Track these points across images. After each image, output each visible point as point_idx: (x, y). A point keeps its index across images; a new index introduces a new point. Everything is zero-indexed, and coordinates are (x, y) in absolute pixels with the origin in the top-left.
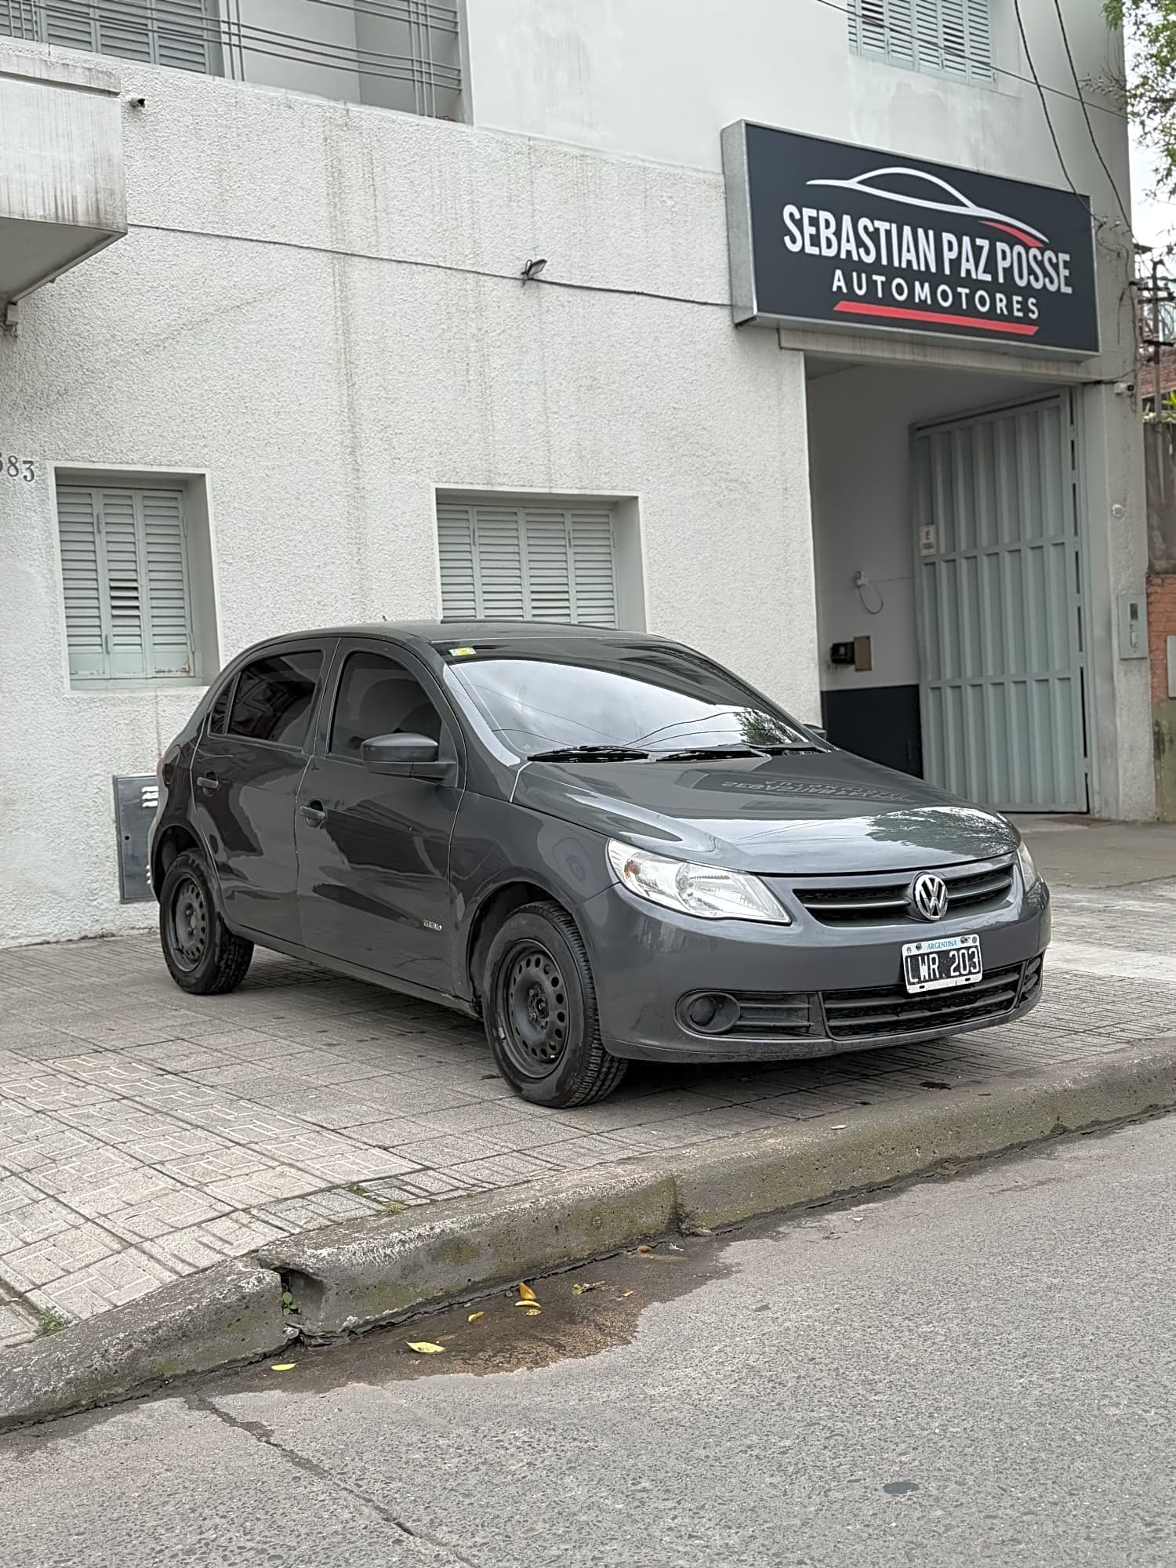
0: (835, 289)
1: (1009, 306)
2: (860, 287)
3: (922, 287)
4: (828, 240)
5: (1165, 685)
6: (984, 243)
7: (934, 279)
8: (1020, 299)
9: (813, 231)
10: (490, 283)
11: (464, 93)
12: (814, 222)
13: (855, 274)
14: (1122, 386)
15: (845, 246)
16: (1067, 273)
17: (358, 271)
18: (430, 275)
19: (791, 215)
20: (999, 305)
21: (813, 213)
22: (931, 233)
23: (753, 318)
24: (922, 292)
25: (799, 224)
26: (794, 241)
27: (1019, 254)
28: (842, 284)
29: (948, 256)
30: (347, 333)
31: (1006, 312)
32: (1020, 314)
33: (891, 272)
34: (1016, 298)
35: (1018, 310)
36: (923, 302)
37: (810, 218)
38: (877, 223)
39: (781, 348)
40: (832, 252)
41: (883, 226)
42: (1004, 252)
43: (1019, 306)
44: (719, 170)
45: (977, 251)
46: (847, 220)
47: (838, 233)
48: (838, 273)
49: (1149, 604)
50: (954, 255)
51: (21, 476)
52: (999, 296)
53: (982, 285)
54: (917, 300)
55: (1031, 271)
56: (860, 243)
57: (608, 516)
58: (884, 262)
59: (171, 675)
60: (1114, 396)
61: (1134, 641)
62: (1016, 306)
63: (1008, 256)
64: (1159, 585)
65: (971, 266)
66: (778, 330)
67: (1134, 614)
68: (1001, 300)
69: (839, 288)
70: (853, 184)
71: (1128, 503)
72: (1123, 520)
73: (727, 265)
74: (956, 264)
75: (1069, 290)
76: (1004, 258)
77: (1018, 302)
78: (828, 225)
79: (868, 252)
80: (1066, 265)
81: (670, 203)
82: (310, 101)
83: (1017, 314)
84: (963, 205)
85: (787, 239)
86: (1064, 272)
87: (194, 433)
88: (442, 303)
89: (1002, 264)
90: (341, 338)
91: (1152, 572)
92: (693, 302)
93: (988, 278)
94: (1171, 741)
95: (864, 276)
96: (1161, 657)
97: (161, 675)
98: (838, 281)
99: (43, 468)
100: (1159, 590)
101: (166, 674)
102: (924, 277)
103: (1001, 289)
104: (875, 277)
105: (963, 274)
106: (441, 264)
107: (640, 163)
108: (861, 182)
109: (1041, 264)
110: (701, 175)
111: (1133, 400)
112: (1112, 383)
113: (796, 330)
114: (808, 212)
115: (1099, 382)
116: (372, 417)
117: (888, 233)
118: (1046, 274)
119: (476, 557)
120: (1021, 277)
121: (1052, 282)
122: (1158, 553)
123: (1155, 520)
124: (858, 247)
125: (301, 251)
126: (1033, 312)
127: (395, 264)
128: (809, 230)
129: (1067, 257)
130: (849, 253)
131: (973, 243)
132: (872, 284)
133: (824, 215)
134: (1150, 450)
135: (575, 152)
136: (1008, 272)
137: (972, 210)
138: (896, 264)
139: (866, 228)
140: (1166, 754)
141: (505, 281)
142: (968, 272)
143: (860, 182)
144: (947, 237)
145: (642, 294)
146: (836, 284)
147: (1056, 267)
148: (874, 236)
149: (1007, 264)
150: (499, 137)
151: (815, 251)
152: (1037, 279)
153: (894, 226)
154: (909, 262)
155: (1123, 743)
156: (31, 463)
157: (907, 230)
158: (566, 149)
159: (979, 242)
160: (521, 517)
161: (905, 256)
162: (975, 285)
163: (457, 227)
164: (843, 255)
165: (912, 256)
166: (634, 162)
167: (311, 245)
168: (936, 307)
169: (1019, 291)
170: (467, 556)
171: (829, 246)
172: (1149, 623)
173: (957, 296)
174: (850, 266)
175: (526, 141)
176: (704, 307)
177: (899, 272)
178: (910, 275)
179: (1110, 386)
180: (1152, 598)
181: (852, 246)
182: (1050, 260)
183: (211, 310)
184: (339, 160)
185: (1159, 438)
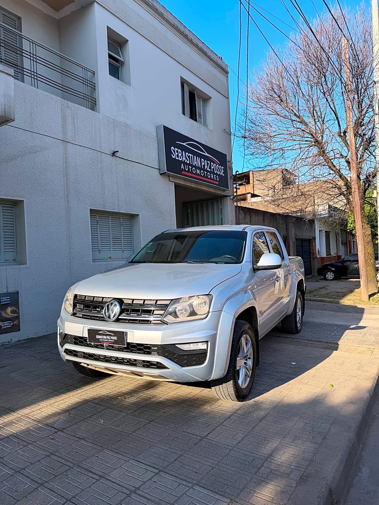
1: (214, 177)
2: (187, 169)
3: (198, 170)
4: (180, 156)
7: (200, 169)
10: (104, 155)
11: (97, 104)
12: (177, 152)
13: (185, 165)
14: (232, 197)
15: (183, 159)
17: (70, 147)
18: (89, 151)
19: (173, 149)
20: (212, 176)
22: (199, 158)
23: (165, 173)
24: (198, 172)
25: (174, 151)
26: (173, 156)
27: (215, 166)
28: (183, 167)
29: (203, 164)
30: (66, 163)
32: (216, 179)
33: (193, 166)
34: (215, 175)
36: (198, 174)
37: (177, 150)
38: (190, 154)
39: (170, 181)
41: (191, 155)
42: (212, 165)
44: (156, 136)
45: (208, 163)
46: (184, 152)
47: (182, 155)
48: (182, 165)
50: (204, 164)
56: (186, 158)
57: (130, 219)
58: (191, 163)
59: (9, 261)
60: (230, 200)
63: (213, 166)
66: (169, 177)
69: (183, 168)
70: (184, 144)
71: (232, 223)
73: (159, 159)
74: (204, 166)
75: (223, 175)
76: (212, 166)
78: (180, 153)
79: (188, 161)
80: (223, 169)
81: (146, 142)
82: (57, 98)
83: (215, 179)
84: (205, 153)
85: (172, 155)
86: (223, 171)
87: (21, 188)
88: (92, 159)
89: (212, 168)
90: (64, 164)
92: (151, 167)
93: (210, 170)
95: (187, 166)
97: (6, 261)
101: (8, 261)
102: (198, 168)
103: (212, 173)
104: (189, 167)
106: (91, 148)
108: (186, 144)
109: (219, 168)
110: (153, 136)
111: (233, 200)
112: (230, 196)
113: (173, 177)
114: (176, 149)
115: (227, 196)
116: (73, 187)
117: (192, 157)
118: (220, 171)
119: (98, 228)
120: (216, 171)
124: (186, 159)
125: (54, 139)
126: (218, 179)
127: (80, 146)
128: (177, 154)
130: (184, 160)
131: (207, 162)
132: (189, 168)
133: (179, 150)
134: (236, 212)
135: (124, 125)
136: (213, 169)
137: (207, 154)
138: (193, 164)
139: (187, 155)
141: (108, 155)
142: (206, 168)
144: (202, 160)
145: (140, 163)
146: (182, 167)
147: (221, 169)
148: (189, 157)
150: (106, 118)
151: (177, 158)
152: (218, 172)
154: (196, 164)
157: (195, 157)
158: (122, 124)
159: (208, 162)
160: (110, 218)
162: (208, 171)
163: (96, 139)
164: (183, 161)
166: (138, 130)
167: (57, 138)
168: (201, 175)
170: (96, 228)
171: (180, 158)
173: (204, 173)
174: (184, 163)
175: (113, 120)
176: (153, 169)
178: (196, 167)
181: (185, 159)
183: (28, 152)
184: (65, 116)
185: (237, 209)
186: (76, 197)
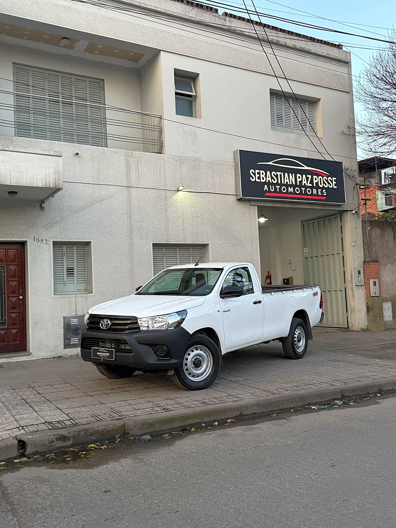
0: (265, 190)
1: (317, 192)
2: (272, 189)
3: (291, 189)
4: (263, 178)
5: (370, 293)
6: (310, 176)
7: (294, 186)
8: (321, 190)
9: (258, 176)
10: (169, 192)
11: (163, 146)
12: (259, 173)
13: (271, 186)
14: (354, 211)
15: (268, 179)
16: (335, 183)
17: (133, 191)
18: (153, 191)
19: (252, 172)
20: (314, 192)
21: (259, 171)
22: (293, 174)
23: (241, 198)
24: (291, 190)
25: (254, 174)
26: (253, 178)
27: (320, 179)
28: (267, 188)
29: (298, 180)
30: (130, 205)
31: (316, 194)
32: (321, 194)
33: (281, 185)
34: (319, 190)
35: (320, 193)
36: (291, 192)
38: (277, 173)
39: (251, 205)
40: (264, 181)
41: (279, 173)
43: (320, 192)
44: (233, 161)
46: (268, 173)
47: (266, 176)
48: (266, 186)
49: (364, 270)
50: (300, 180)
51: (44, 243)
52: (314, 190)
53: (309, 187)
54: (289, 192)
55: (324, 183)
56: (272, 178)
57: (202, 248)
58: (279, 182)
59: (81, 291)
60: (352, 214)
61: (359, 281)
62: (319, 192)
63: (316, 179)
64: (367, 265)
65: (306, 182)
66: (250, 201)
67: (359, 272)
68: (315, 191)
70: (270, 163)
71: (357, 243)
72: (355, 247)
73: (235, 185)
74: (301, 182)
75: (336, 187)
77: (320, 191)
78: (263, 174)
79: (274, 180)
80: (335, 180)
81: (219, 170)
82: (122, 151)
83: (319, 194)
84: (304, 167)
85: (251, 178)
86: (334, 183)
87: (89, 231)
88: (156, 197)
89: (315, 181)
90: (128, 207)
91: (365, 262)
92: (225, 194)
93: (311, 185)
94: (372, 308)
95: (273, 186)
96: (368, 285)
97: (79, 291)
98: (266, 188)
99: (49, 241)
100: (367, 266)
101: (80, 291)
102: (291, 186)
103: (315, 188)
104: (277, 186)
105: (303, 184)
106: (156, 188)
107: (211, 161)
109: (327, 181)
110: (228, 163)
111: (358, 215)
112: (352, 211)
113: (255, 201)
114: (257, 171)
115: (347, 211)
116: (136, 226)
117: (281, 175)
118: (329, 183)
119: (164, 260)
121: (330, 185)
122: (367, 256)
123: (366, 247)
125: (118, 187)
126: (325, 194)
128: (257, 175)
129: (335, 179)
130: (269, 181)
131: (306, 176)
132: (276, 188)
133: (262, 172)
134: (364, 229)
135: (193, 159)
136: (317, 183)
137: (306, 168)
138: (283, 183)
140: (370, 312)
141: (173, 191)
142: (305, 184)
143: (272, 163)
144: (298, 175)
145: (211, 193)
146: (265, 188)
147: (332, 181)
148: (277, 176)
149: (317, 181)
150: (172, 157)
151: (259, 181)
152: (326, 185)
153: (282, 173)
154: (287, 182)
155: (357, 309)
156: (47, 240)
157: (286, 174)
158: (191, 158)
159: (308, 176)
160: (178, 250)
161: (286, 181)
162: (307, 187)
163: (160, 179)
164: (267, 181)
165: (288, 181)
166: (209, 161)
167: (121, 185)
168: (295, 193)
169: (320, 188)
170: (162, 259)
171: (263, 179)
172: (364, 276)
173: (301, 190)
174: (269, 184)
175: (179, 157)
176: (228, 195)
177: (284, 185)
178: (287, 185)
179: (351, 212)
180: (365, 269)
181: (270, 179)
182: (330, 179)
183: (95, 202)
184: (129, 164)
185: (367, 225)
186: (139, 234)
